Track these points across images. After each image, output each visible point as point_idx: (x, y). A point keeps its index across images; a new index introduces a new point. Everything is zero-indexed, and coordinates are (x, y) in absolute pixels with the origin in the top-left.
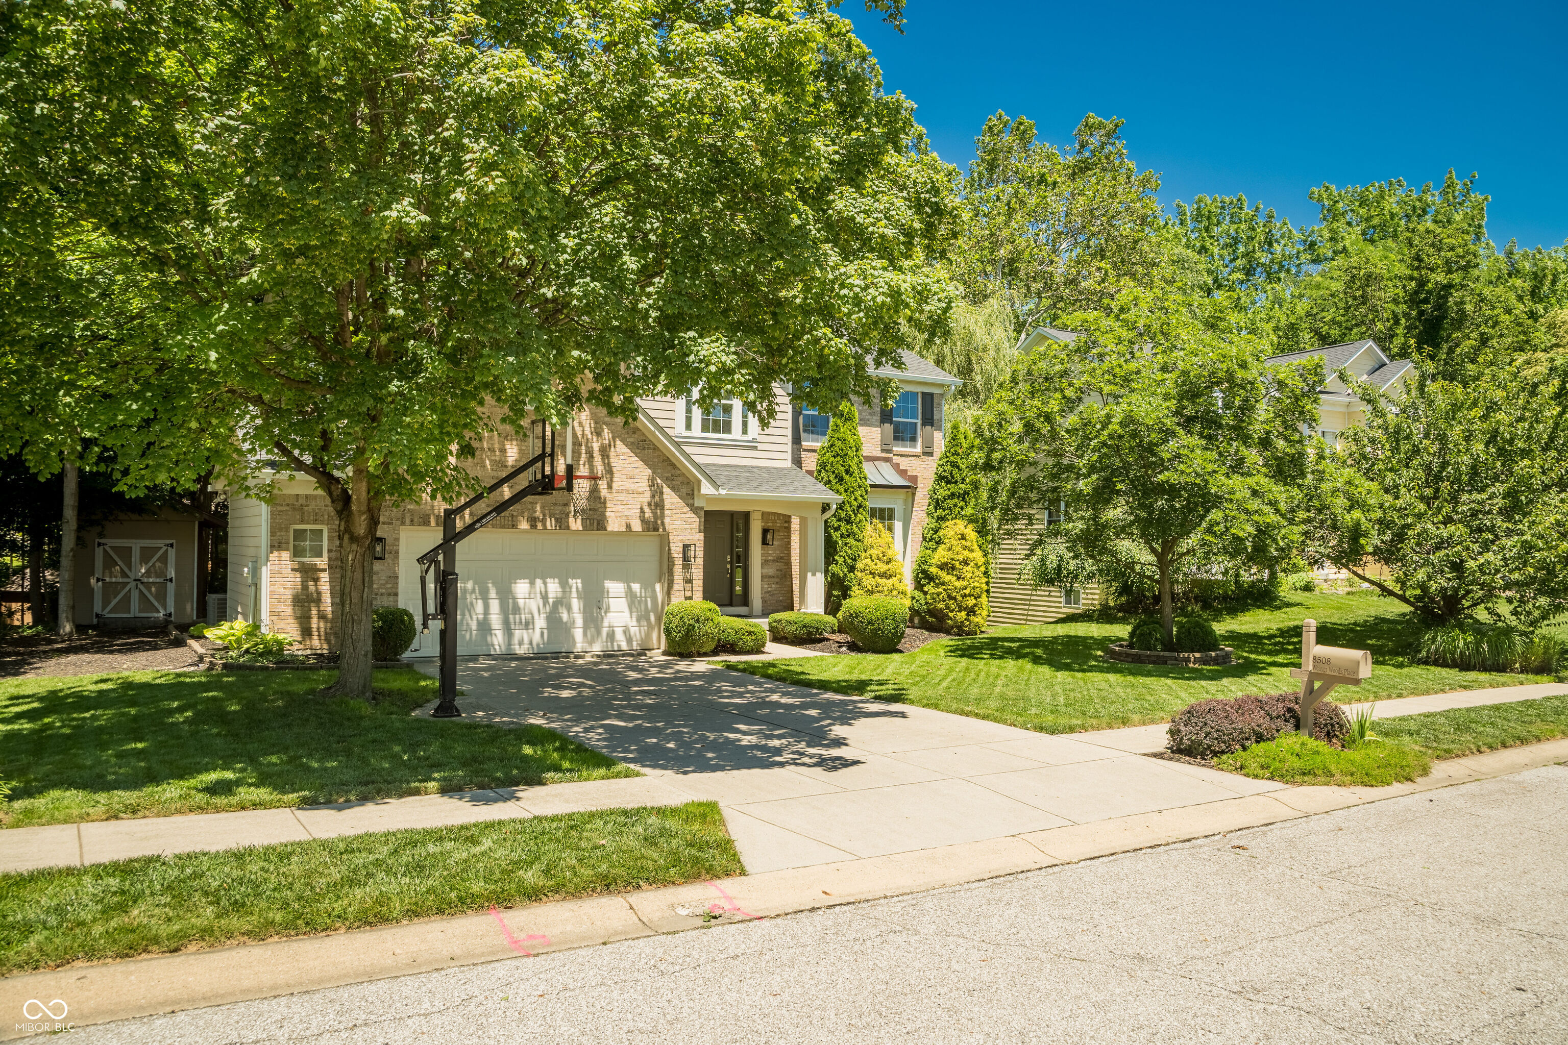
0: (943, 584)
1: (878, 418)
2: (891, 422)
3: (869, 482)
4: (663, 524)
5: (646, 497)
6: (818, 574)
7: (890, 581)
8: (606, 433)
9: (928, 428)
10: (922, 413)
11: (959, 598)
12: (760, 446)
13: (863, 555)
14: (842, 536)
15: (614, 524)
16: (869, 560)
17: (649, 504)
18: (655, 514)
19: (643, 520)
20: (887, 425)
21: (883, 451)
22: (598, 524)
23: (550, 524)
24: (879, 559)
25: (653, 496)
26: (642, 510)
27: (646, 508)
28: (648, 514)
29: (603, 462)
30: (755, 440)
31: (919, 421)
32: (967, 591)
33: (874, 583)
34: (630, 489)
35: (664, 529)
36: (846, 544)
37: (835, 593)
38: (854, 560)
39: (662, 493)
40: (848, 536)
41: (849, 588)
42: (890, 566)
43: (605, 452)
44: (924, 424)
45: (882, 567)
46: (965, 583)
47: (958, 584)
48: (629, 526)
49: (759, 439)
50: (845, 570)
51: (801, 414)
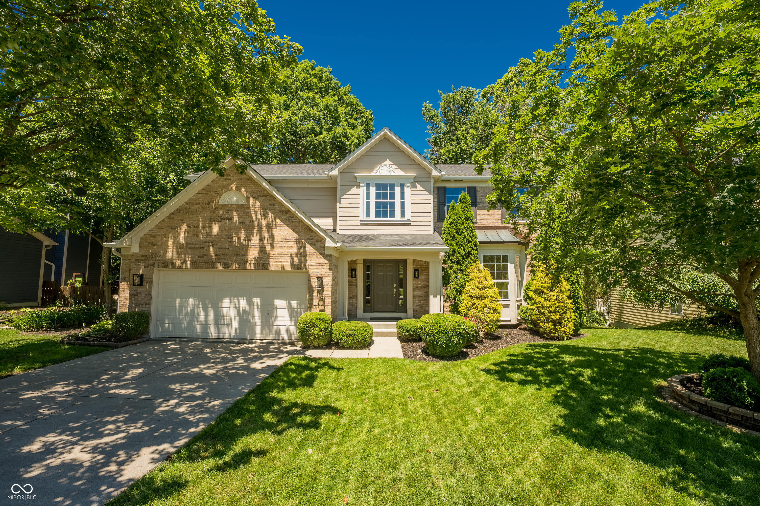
0: (536, 303)
3: (478, 240)
4: (305, 265)
5: (294, 250)
6: (438, 297)
7: (483, 301)
8: (271, 216)
11: (547, 314)
13: (467, 283)
14: (454, 272)
15: (273, 266)
16: (470, 288)
17: (297, 255)
18: (300, 260)
19: (292, 264)
20: (504, 208)
22: (263, 266)
23: (235, 266)
25: (299, 249)
26: (292, 258)
27: (294, 256)
28: (296, 260)
29: (268, 232)
30: (408, 220)
32: (552, 309)
33: (471, 303)
34: (283, 246)
35: (306, 269)
36: (457, 277)
38: (462, 287)
39: (305, 247)
40: (458, 272)
42: (484, 291)
43: (269, 227)
45: (478, 292)
46: (551, 303)
47: (546, 304)
48: (283, 268)
49: (412, 219)
50: (455, 293)
51: (445, 205)
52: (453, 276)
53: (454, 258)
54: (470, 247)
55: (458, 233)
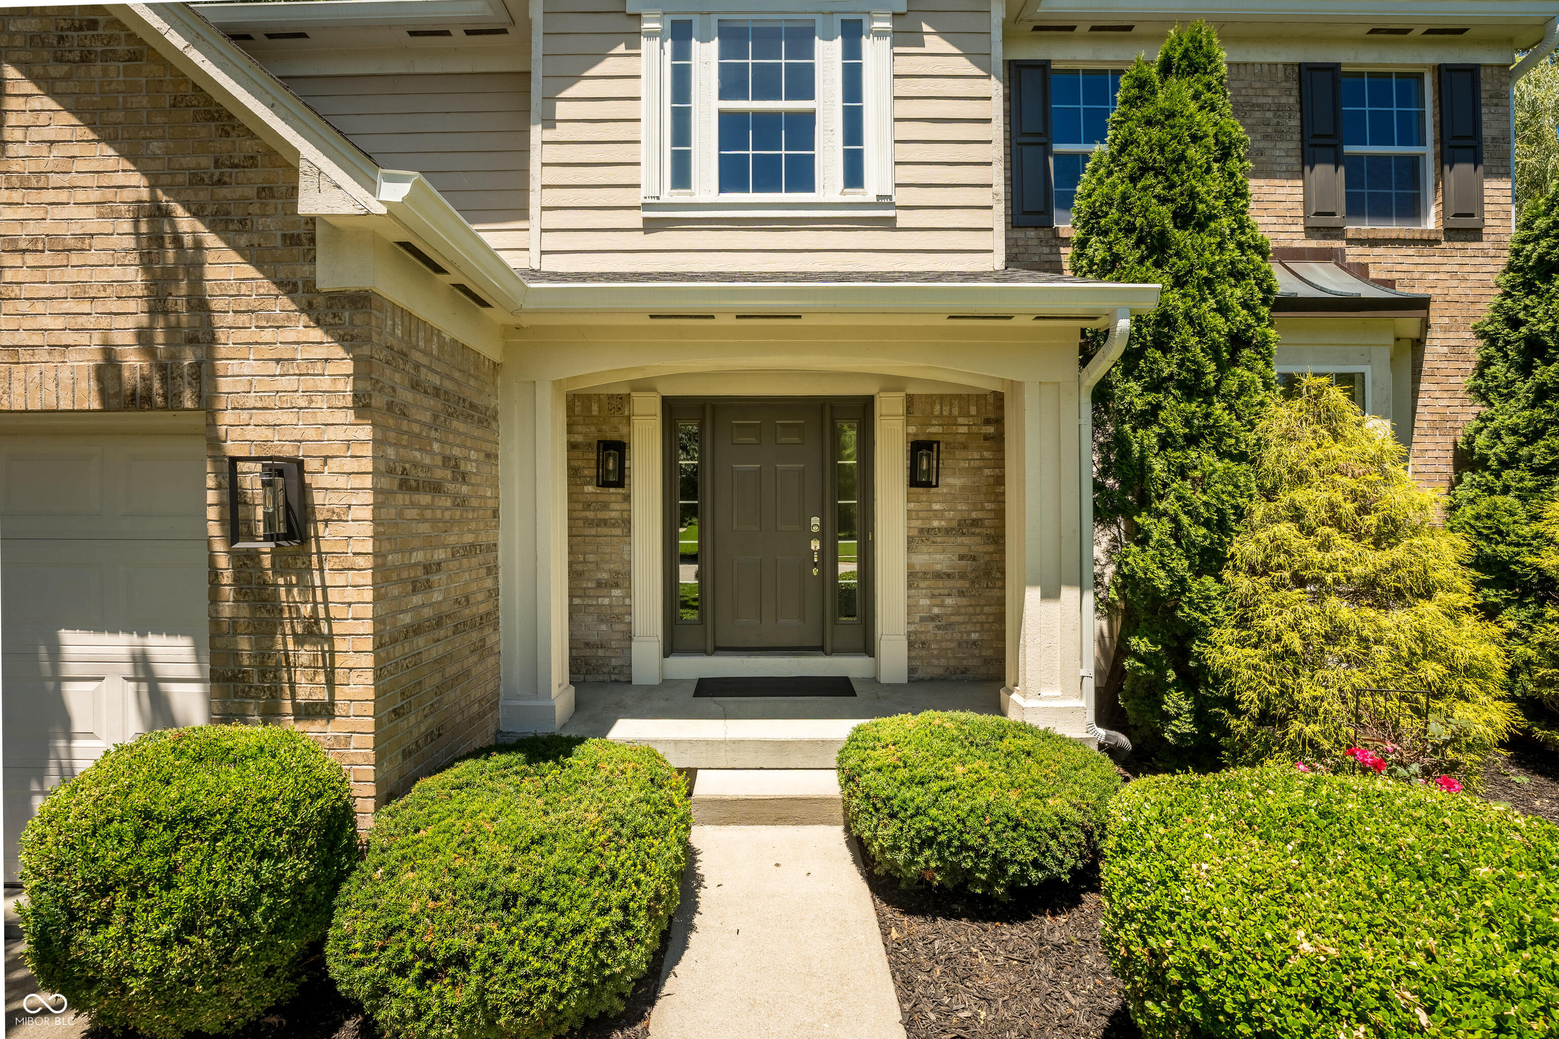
1: (1293, 144)
2: (1338, 160)
9: (1464, 169)
10: (1441, 125)
12: (904, 219)
13: (1259, 509)
14: (1166, 441)
16: (1285, 530)
20: (1323, 171)
21: (1311, 231)
24: (1337, 521)
30: (884, 202)
31: (1428, 151)
36: (1182, 472)
37: (1141, 644)
38: (1221, 526)
40: (1192, 440)
41: (1194, 631)
44: (1446, 158)
49: (902, 197)
50: (1181, 565)
51: (1047, 151)
52: (1158, 466)
53: (1168, 366)
54: (1245, 305)
55: (1183, 219)
